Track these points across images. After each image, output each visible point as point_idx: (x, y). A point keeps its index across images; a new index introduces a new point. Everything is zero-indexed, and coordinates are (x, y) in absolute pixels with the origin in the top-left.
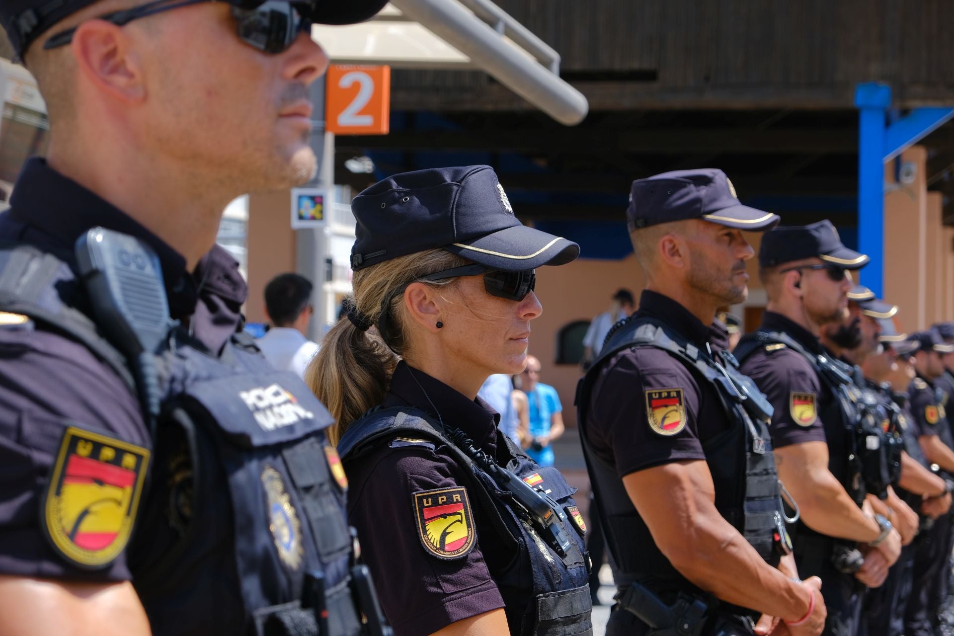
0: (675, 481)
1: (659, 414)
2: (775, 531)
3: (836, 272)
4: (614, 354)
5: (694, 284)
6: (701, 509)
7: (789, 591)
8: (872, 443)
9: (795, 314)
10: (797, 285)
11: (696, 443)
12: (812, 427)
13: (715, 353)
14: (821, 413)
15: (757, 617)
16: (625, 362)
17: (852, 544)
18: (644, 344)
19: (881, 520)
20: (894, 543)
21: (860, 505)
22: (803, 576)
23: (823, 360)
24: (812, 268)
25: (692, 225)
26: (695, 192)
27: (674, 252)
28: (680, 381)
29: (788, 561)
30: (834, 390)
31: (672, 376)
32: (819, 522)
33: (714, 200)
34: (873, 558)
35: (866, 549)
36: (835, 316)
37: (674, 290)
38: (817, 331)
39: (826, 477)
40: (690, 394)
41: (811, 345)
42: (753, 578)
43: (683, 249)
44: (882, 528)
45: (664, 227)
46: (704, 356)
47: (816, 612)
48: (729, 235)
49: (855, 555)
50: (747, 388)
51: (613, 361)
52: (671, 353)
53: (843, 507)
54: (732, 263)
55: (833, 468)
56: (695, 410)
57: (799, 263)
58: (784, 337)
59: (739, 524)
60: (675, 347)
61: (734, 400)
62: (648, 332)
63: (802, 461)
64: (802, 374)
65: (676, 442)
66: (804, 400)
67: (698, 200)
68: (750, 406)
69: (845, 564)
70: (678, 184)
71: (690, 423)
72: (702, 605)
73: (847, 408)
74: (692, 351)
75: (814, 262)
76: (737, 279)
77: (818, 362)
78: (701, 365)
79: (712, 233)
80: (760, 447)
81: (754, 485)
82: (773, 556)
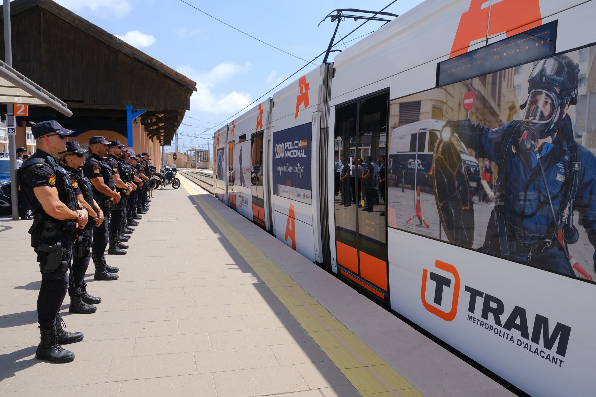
0: (98, 180)
1: (95, 170)
2: (113, 186)
3: (120, 148)
4: (88, 162)
5: (100, 152)
6: (102, 183)
7: (115, 194)
8: (127, 174)
9: (113, 154)
10: (114, 150)
11: (101, 174)
12: (117, 172)
13: (103, 162)
14: (118, 170)
15: (111, 198)
16: (90, 163)
17: (124, 189)
18: (93, 161)
19: (129, 185)
20: (131, 189)
21: (125, 183)
22: (117, 192)
23: (118, 161)
24: (116, 147)
25: (99, 144)
26: (99, 139)
27: (97, 148)
28: (98, 166)
29: (115, 190)
30: (120, 166)
31: (97, 165)
32: (119, 186)
33: (102, 140)
34: (128, 191)
35: (126, 190)
36: (120, 154)
37: (97, 153)
38: (117, 157)
39: (119, 179)
40: (100, 168)
41: (116, 159)
42: (110, 192)
43: (98, 147)
44: (129, 186)
45: (95, 144)
46: (102, 162)
47: (119, 197)
48: (105, 145)
49: (125, 191)
50: (108, 166)
51: (88, 163)
52: (97, 162)
53: (123, 184)
54: (105, 149)
55: (120, 178)
56: (101, 170)
57: (114, 147)
58: (112, 158)
59: (108, 185)
60: (97, 161)
61: (106, 168)
62: (93, 159)
63: (116, 177)
64: (115, 164)
65: (98, 174)
66: (115, 168)
67: (100, 140)
68: (109, 169)
69: (123, 192)
70: (97, 138)
71: (100, 172)
72: (103, 196)
73: (123, 169)
74: (100, 162)
75: (116, 146)
76: (106, 151)
77: (118, 162)
78: (101, 164)
79: (102, 145)
80: (110, 175)
81: (110, 180)
82: (113, 189)
